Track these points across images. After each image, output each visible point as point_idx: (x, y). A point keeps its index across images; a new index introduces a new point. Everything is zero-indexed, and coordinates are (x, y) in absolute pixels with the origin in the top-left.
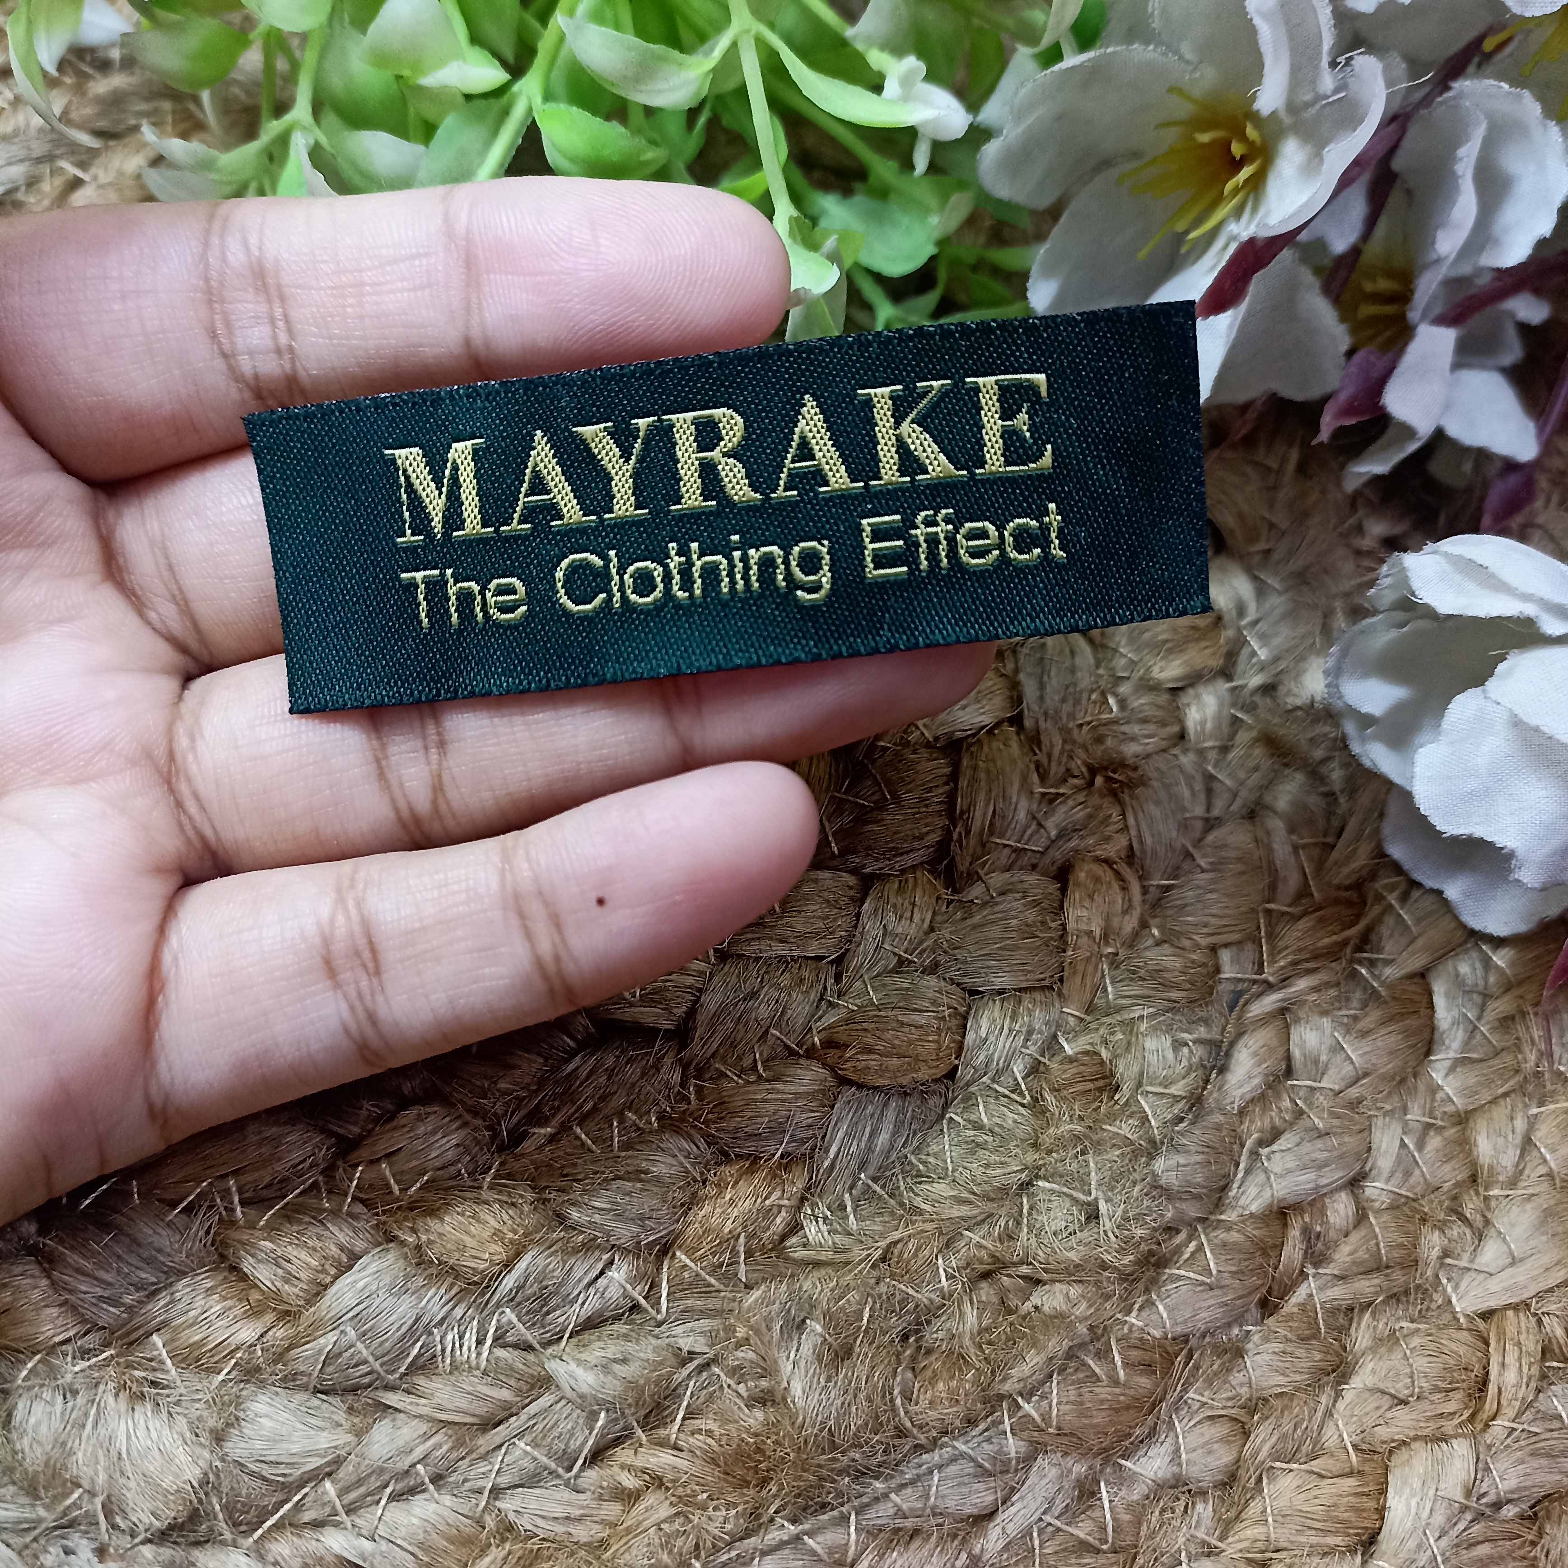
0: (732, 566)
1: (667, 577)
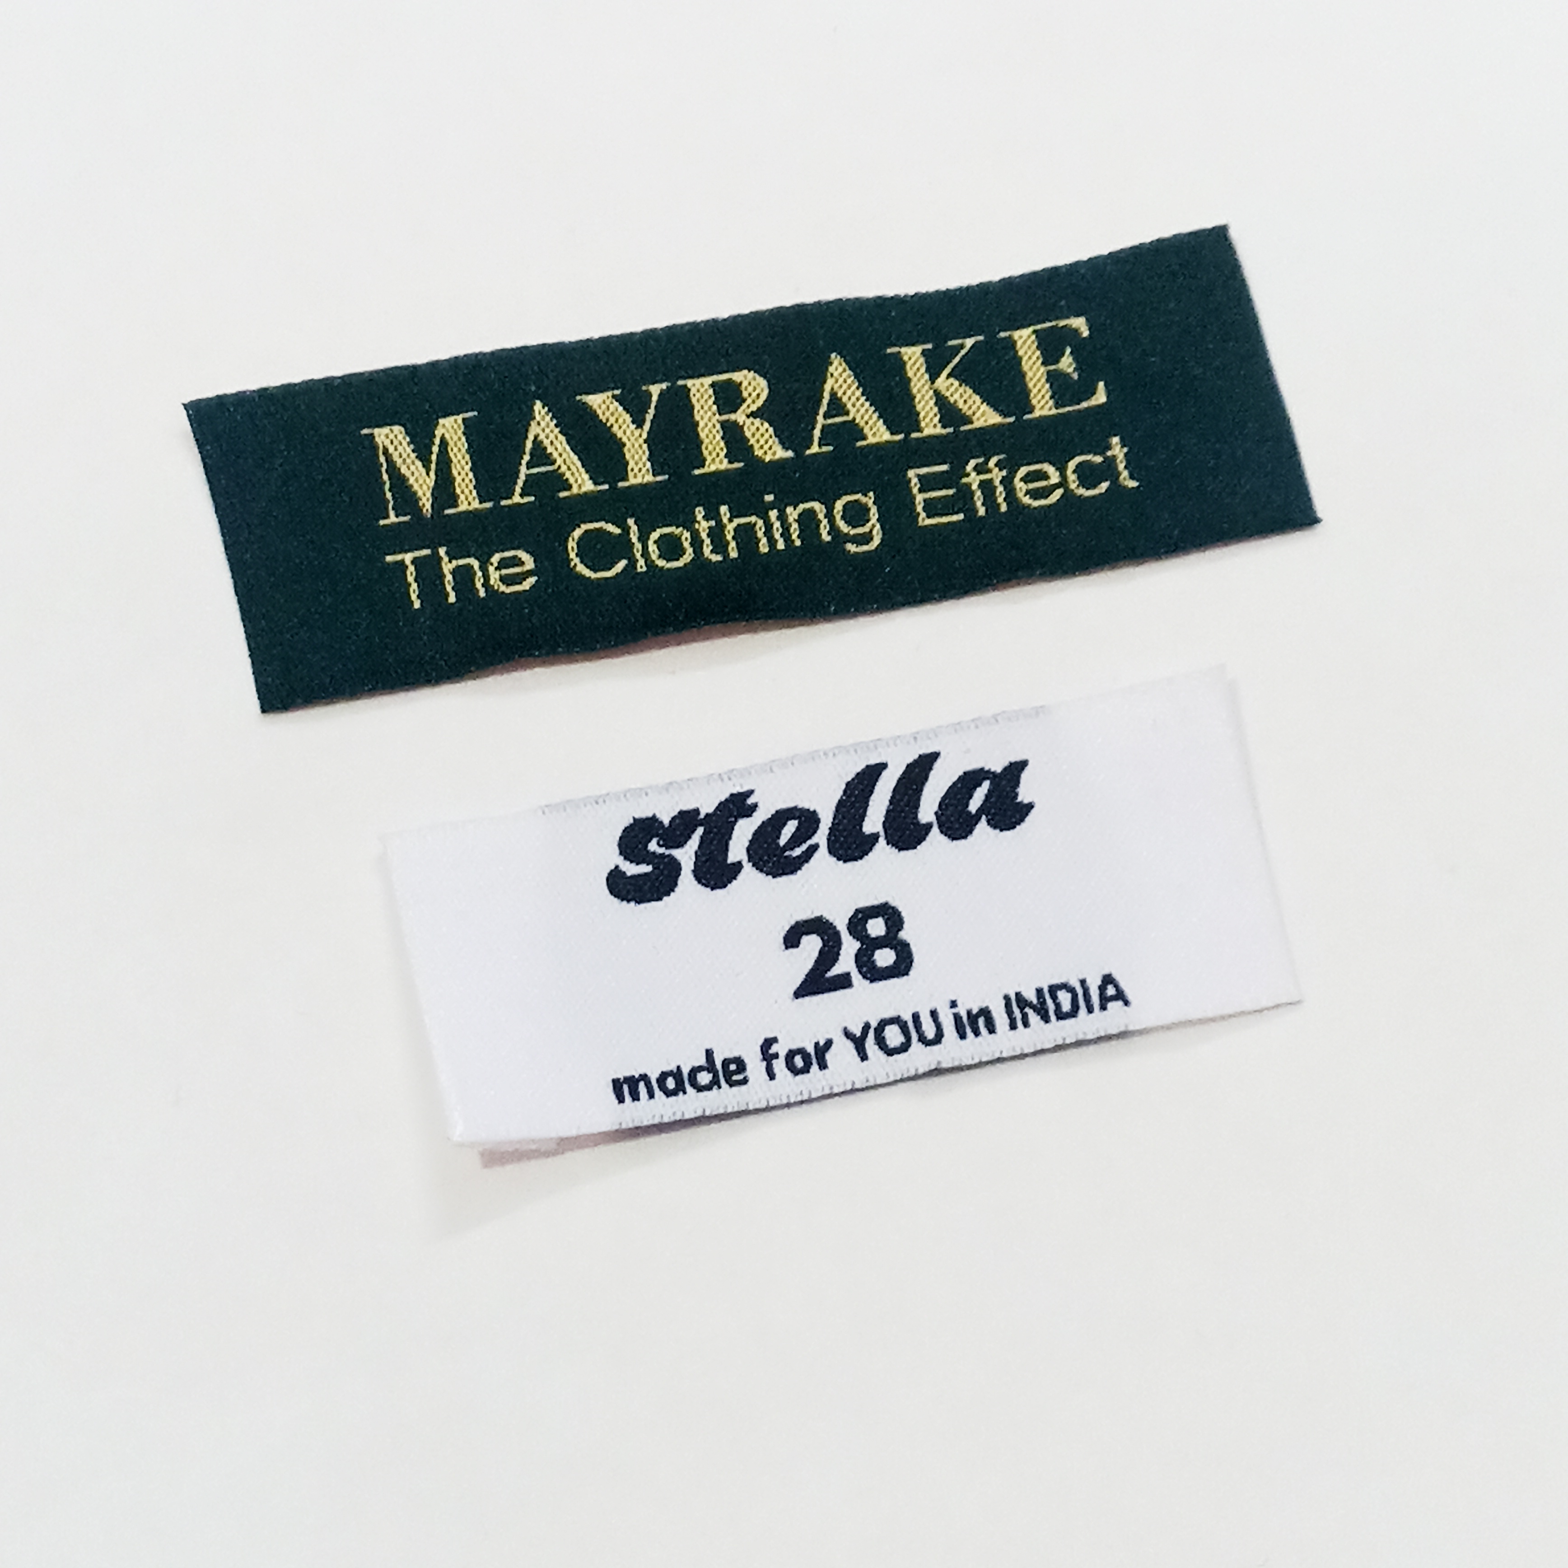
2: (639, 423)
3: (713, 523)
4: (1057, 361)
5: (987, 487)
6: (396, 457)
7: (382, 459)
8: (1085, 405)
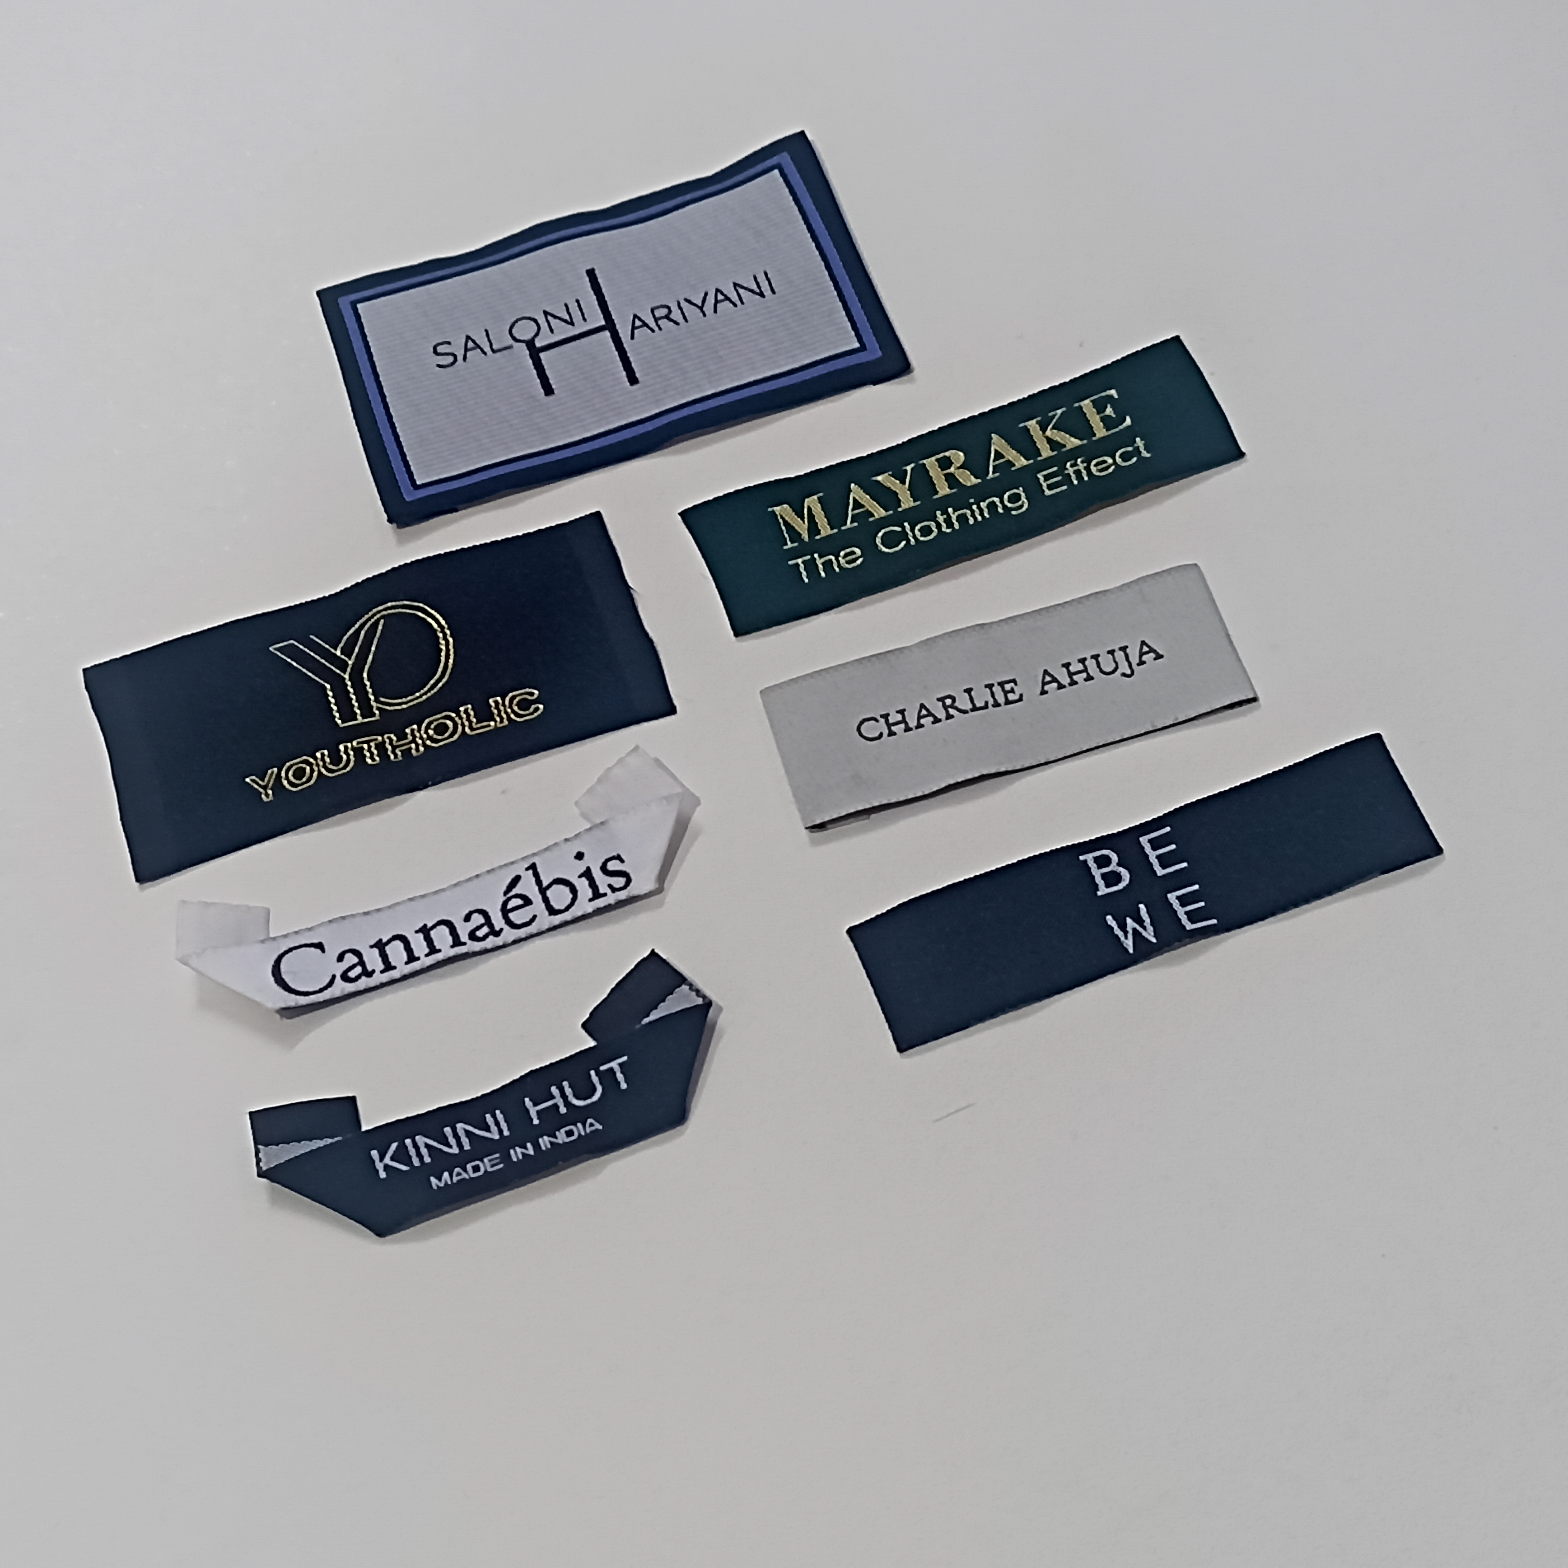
0: (973, 512)
1: (939, 526)
2: (903, 482)
3: (945, 516)
4: (1105, 411)
5: (1078, 473)
6: (787, 518)
7: (781, 521)
8: (1121, 427)
